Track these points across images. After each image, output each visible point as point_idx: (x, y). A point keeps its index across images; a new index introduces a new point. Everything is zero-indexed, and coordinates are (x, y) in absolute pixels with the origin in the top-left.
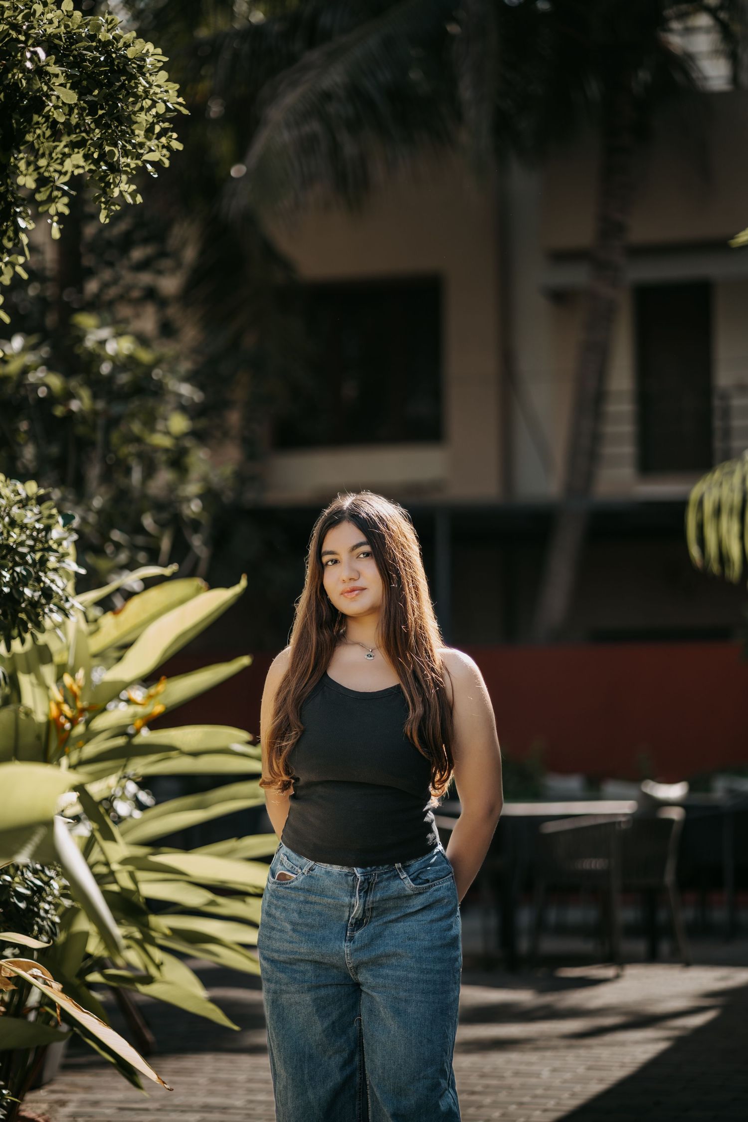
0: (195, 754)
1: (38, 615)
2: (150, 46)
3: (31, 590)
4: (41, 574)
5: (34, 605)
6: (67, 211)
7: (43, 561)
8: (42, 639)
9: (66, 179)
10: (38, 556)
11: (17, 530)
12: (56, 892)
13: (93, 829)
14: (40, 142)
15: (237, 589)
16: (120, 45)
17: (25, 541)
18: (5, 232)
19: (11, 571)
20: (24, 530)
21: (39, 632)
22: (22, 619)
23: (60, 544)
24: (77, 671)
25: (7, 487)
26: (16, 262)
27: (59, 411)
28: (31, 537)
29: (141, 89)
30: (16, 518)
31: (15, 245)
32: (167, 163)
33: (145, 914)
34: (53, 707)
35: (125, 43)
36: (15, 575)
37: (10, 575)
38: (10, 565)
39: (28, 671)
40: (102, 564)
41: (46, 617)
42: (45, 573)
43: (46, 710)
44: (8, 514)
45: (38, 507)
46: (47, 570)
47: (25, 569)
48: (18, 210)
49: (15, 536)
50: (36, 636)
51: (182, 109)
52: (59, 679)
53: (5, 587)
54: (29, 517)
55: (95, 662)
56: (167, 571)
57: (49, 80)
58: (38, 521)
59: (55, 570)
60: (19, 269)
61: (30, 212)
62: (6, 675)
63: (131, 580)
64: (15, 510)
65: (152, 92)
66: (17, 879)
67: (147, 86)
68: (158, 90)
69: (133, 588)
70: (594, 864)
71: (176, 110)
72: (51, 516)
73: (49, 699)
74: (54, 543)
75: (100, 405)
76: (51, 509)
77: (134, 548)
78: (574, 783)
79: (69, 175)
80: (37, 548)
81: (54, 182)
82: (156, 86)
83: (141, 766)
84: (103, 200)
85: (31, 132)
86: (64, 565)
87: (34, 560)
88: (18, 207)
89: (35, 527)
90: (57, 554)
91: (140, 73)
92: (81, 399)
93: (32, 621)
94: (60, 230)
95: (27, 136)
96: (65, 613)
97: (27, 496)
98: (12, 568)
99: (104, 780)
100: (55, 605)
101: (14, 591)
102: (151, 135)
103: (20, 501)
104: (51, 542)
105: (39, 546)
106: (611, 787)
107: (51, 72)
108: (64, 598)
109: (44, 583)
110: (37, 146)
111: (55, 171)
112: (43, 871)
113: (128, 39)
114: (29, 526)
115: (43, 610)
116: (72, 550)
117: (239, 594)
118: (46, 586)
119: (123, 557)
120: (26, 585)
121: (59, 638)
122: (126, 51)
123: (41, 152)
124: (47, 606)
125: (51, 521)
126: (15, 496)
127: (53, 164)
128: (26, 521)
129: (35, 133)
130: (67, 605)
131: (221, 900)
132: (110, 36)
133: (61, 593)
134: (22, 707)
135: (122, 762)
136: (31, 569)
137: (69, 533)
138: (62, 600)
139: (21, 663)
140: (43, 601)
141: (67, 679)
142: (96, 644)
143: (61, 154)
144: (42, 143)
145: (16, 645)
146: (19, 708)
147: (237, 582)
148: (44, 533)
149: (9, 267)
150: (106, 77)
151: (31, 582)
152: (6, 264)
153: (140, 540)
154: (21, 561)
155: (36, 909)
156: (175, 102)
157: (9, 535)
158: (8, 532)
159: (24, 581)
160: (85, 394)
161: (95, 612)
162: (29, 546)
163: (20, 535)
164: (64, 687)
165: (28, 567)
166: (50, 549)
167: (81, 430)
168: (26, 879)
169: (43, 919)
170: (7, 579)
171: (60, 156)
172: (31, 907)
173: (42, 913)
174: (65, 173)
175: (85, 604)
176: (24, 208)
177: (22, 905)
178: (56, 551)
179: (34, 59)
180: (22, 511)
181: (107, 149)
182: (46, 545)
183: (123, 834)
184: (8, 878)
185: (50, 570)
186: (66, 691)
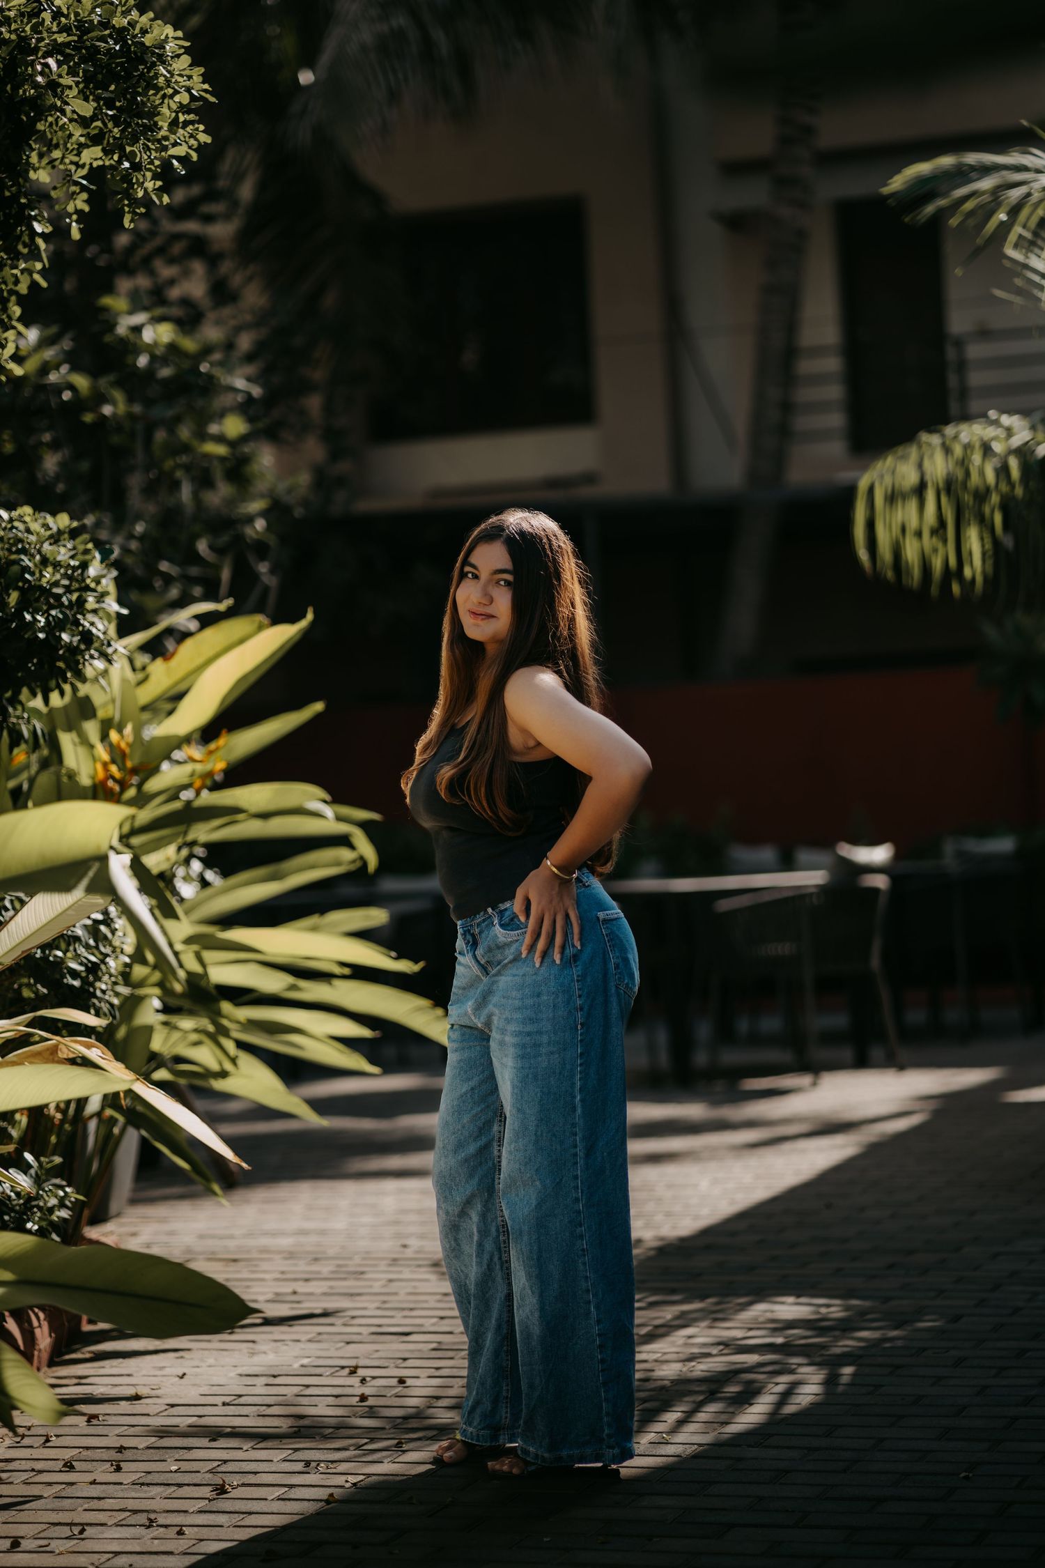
0: (265, 816)
1: (78, 662)
2: (169, 30)
3: (69, 635)
4: (79, 616)
5: (73, 651)
6: (87, 209)
7: (81, 602)
8: (84, 689)
9: (84, 172)
10: (74, 597)
11: (50, 569)
12: (113, 971)
13: (152, 906)
14: (53, 131)
15: (303, 624)
16: (137, 31)
17: (59, 581)
18: (20, 237)
19: (46, 615)
20: (58, 568)
21: (80, 681)
22: (60, 668)
23: (98, 583)
24: (125, 726)
25: (36, 520)
26: (33, 269)
27: (88, 418)
28: (65, 576)
29: (161, 79)
30: (48, 556)
31: (30, 251)
32: (195, 156)
33: (217, 1001)
34: (99, 767)
35: (141, 28)
36: (51, 619)
37: (45, 619)
38: (45, 608)
39: (69, 729)
40: (150, 602)
41: (87, 663)
42: (84, 615)
43: (92, 772)
44: (39, 552)
45: (72, 542)
46: (85, 612)
47: (62, 612)
48: (33, 213)
49: (48, 575)
50: (76, 686)
51: (208, 96)
52: (104, 737)
53: (40, 632)
54: (63, 553)
55: (146, 716)
56: (222, 607)
57: (63, 92)
58: (72, 557)
59: (95, 611)
60: (37, 277)
61: (46, 215)
62: (46, 731)
63: (183, 618)
64: (47, 547)
65: (173, 80)
66: (69, 955)
67: (168, 75)
68: (180, 79)
69: (188, 628)
70: (783, 949)
71: (201, 98)
72: (86, 552)
73: (94, 759)
74: (92, 581)
75: (137, 409)
76: (86, 544)
77: (188, 580)
78: (768, 854)
79: (87, 167)
80: (73, 588)
81: (71, 176)
82: (177, 75)
83: (203, 833)
84: (126, 202)
85: (42, 120)
86: (103, 605)
87: (70, 601)
88: (33, 211)
89: (69, 565)
90: (95, 594)
91: (160, 62)
92: (114, 403)
93: (71, 669)
94: (81, 230)
95: (38, 124)
96: (108, 659)
97: (59, 530)
98: (47, 611)
99: (162, 850)
100: (96, 650)
101: (50, 637)
102: (175, 128)
103: (51, 537)
104: (88, 581)
105: (75, 585)
106: (803, 856)
107: (64, 84)
108: (105, 642)
109: (84, 626)
110: (49, 136)
111: (72, 163)
112: (97, 947)
113: (145, 24)
114: (62, 563)
115: (83, 657)
116: (112, 588)
117: (304, 628)
118: (86, 629)
119: (174, 593)
120: (63, 630)
121: (103, 688)
122: (143, 38)
123: (55, 141)
124: (87, 652)
125: (88, 557)
126: (45, 530)
127: (67, 156)
128: (59, 558)
129: (46, 121)
130: (110, 650)
131: (302, 983)
132: (125, 22)
133: (101, 636)
134: (64, 769)
135: (181, 828)
136: (68, 612)
137: (109, 570)
138: (103, 645)
139: (60, 720)
140: (83, 647)
141: (114, 736)
142: (146, 694)
143: (77, 144)
144: (56, 132)
145: (55, 699)
146: (61, 769)
147: (303, 616)
148: (80, 571)
149: (25, 274)
150: (123, 69)
151: (69, 626)
152: (22, 271)
153: (194, 571)
154: (56, 604)
155: (91, 990)
156: (200, 89)
157: (42, 576)
158: (41, 572)
159: (61, 625)
160: (118, 396)
161: (142, 659)
162: (64, 586)
163: (53, 574)
164: (111, 745)
165: (63, 609)
166: (88, 588)
167: (115, 439)
168: (79, 955)
169: (100, 1000)
170: (42, 624)
171: (76, 147)
172: (86, 987)
173: (98, 993)
174: (83, 166)
175: (130, 647)
176: (39, 211)
177: (77, 983)
178: (94, 590)
179: (45, 72)
180: (54, 548)
181: (128, 149)
182: (83, 585)
183: (187, 913)
184: (59, 954)
185: (89, 612)
186: (114, 750)
